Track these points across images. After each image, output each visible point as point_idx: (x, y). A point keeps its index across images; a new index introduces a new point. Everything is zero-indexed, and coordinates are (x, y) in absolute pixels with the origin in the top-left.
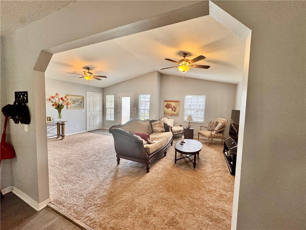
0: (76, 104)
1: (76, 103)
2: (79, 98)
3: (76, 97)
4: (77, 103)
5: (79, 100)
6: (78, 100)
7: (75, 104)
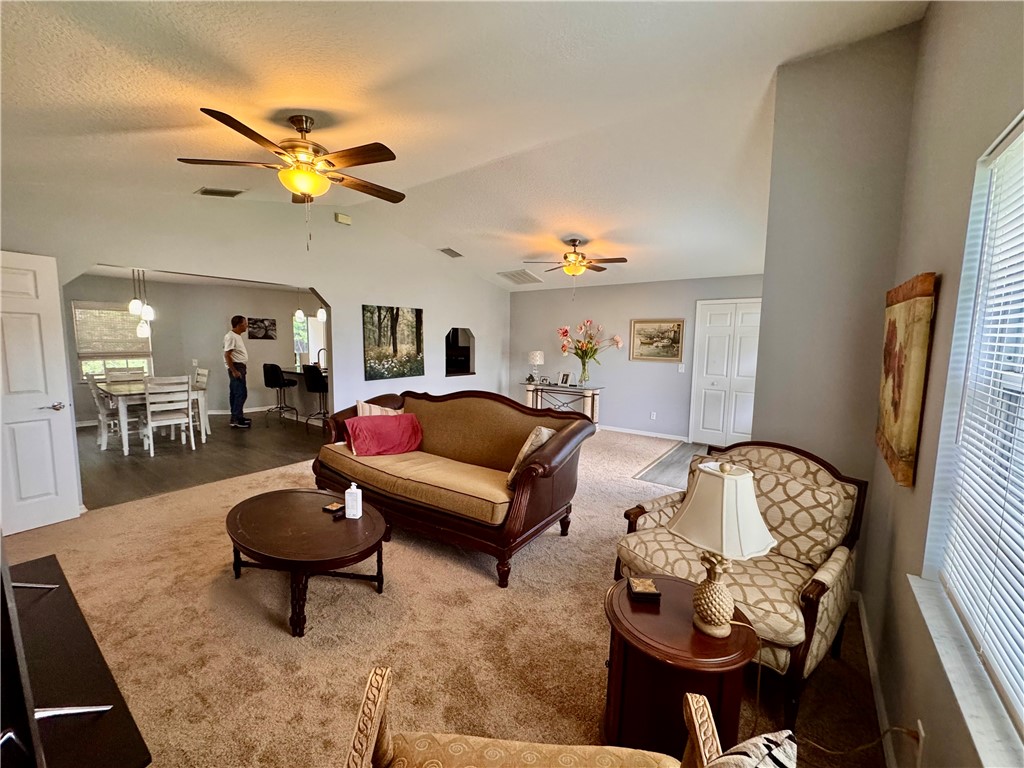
0: (657, 347)
1: (655, 344)
2: (665, 326)
3: (656, 326)
4: (660, 344)
5: (666, 334)
6: (662, 335)
7: (653, 347)
